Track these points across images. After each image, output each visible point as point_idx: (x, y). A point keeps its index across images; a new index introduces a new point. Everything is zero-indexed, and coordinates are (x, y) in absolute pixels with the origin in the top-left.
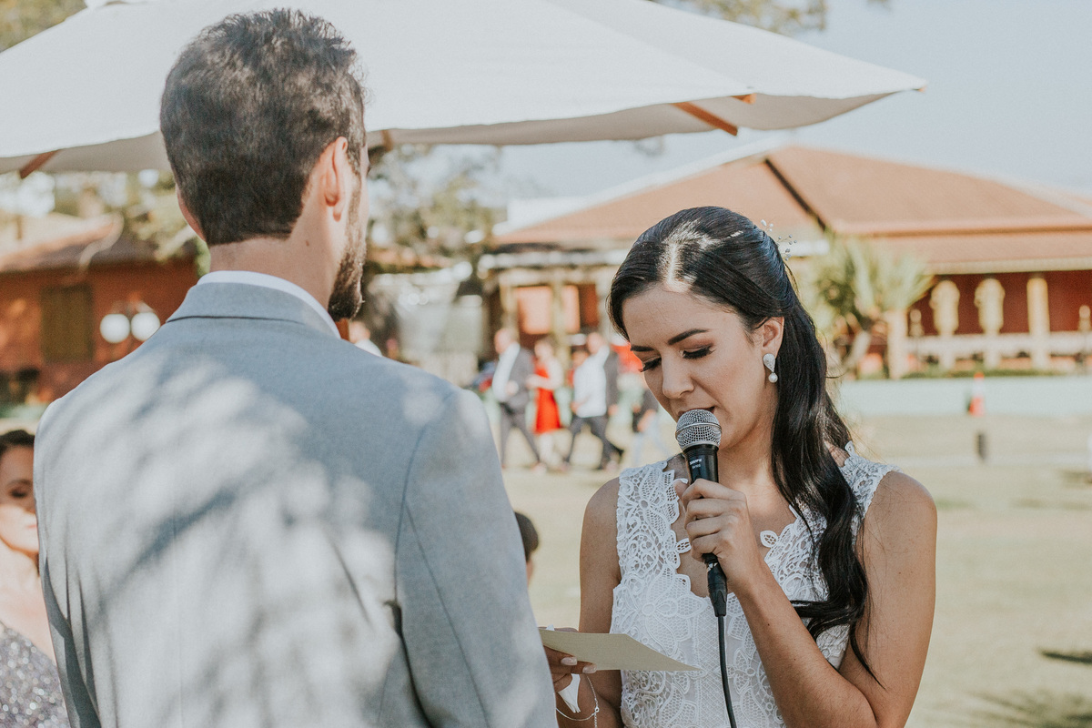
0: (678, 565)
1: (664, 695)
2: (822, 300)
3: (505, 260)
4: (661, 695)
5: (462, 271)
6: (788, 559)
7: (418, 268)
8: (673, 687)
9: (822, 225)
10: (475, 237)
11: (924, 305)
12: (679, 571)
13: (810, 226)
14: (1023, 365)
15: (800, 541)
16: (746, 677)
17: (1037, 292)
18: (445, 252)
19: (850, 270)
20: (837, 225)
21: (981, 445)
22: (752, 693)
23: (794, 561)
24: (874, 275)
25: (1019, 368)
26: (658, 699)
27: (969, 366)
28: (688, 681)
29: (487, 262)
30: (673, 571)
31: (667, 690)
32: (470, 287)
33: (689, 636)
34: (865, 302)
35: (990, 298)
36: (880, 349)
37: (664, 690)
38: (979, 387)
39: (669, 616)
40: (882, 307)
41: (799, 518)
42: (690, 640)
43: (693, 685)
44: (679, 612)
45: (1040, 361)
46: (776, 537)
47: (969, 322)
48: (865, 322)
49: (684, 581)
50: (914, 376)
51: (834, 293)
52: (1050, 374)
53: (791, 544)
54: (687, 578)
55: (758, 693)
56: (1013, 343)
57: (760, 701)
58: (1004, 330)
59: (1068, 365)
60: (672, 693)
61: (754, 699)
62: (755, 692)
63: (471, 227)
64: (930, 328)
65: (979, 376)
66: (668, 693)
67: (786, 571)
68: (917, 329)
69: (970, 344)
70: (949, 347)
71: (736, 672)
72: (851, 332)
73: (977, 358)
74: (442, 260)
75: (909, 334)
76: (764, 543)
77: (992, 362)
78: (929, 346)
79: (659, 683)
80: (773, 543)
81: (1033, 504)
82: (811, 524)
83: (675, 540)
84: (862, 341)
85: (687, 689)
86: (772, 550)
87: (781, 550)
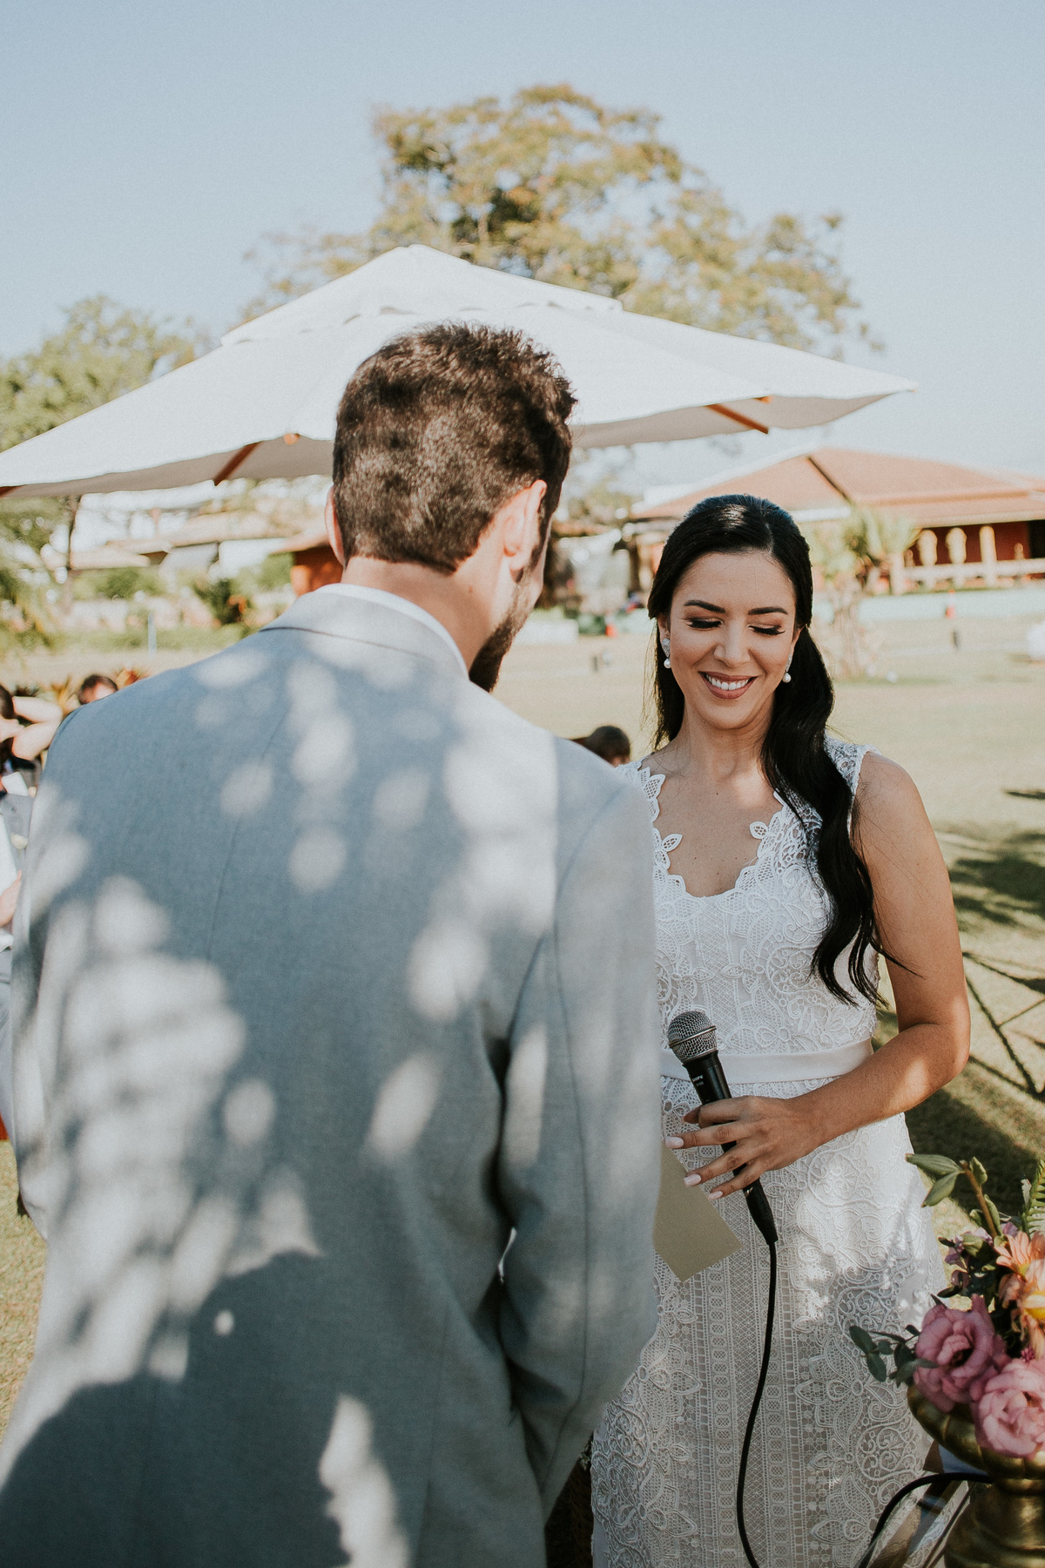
0: (667, 865)
1: (672, 1003)
2: (848, 547)
3: (641, 527)
4: (668, 1002)
5: (615, 536)
6: (781, 850)
7: (584, 534)
8: (680, 992)
9: (844, 496)
10: (621, 514)
11: (915, 550)
12: (670, 871)
13: (837, 497)
14: (977, 584)
15: (791, 829)
16: (755, 975)
17: (987, 537)
18: (600, 522)
19: (865, 528)
20: (856, 497)
21: (955, 639)
22: (763, 990)
23: (790, 852)
24: (881, 530)
25: (977, 586)
26: (665, 1006)
27: (946, 586)
28: (695, 985)
29: (630, 529)
30: (664, 872)
31: (674, 996)
32: (620, 545)
33: (691, 938)
34: (875, 548)
35: (957, 541)
36: (886, 576)
37: (671, 997)
38: (952, 600)
39: (667, 920)
40: (887, 551)
41: (785, 805)
42: (693, 943)
43: (700, 989)
44: (677, 914)
45: (991, 580)
46: (766, 828)
47: (943, 556)
48: (876, 562)
49: (677, 881)
50: (910, 593)
51: (855, 543)
52: (999, 589)
53: (783, 834)
54: (680, 878)
55: (770, 990)
56: (973, 569)
57: (772, 998)
58: (967, 561)
59: (1009, 583)
60: (680, 998)
61: (766, 996)
62: (766, 990)
63: (617, 507)
64: (918, 561)
65: (952, 591)
66: (676, 1000)
67: (783, 865)
68: (911, 562)
69: (945, 571)
70: (931, 572)
71: (744, 971)
72: (867, 568)
73: (949, 580)
74: (600, 527)
75: (905, 565)
76: (755, 835)
77: (959, 582)
78: (919, 573)
79: (665, 990)
80: (764, 834)
81: (991, 678)
82: (800, 810)
83: (660, 839)
84: (874, 574)
85: (695, 992)
86: (763, 841)
87: (773, 841)
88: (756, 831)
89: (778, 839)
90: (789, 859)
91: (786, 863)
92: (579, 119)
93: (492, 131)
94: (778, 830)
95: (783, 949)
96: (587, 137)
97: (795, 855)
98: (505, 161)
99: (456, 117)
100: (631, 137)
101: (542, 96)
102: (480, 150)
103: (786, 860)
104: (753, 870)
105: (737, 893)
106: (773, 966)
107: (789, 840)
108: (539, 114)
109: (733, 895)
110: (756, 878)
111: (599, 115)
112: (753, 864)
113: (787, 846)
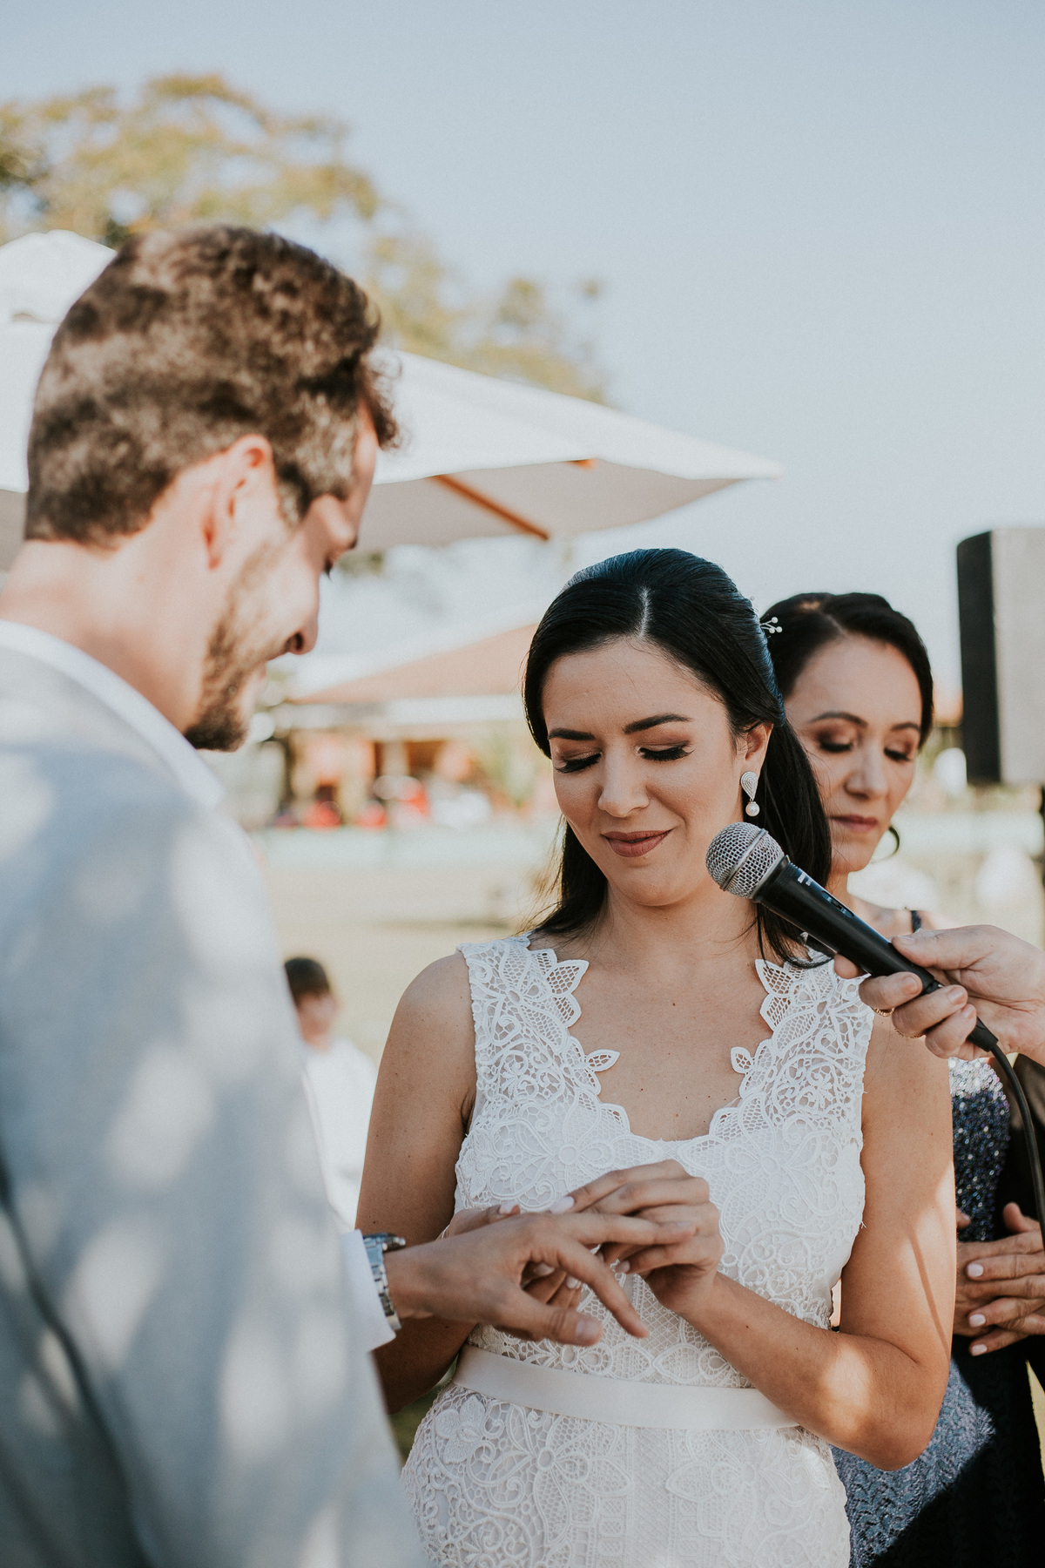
0: (598, 1089)
12: (602, 1097)
30: (593, 1097)
39: (602, 1166)
44: (618, 1160)
49: (615, 1113)
53: (776, 1070)
54: (619, 1108)
76: (736, 1066)
80: (748, 1067)
83: (582, 1052)
86: (747, 1077)
87: (762, 1078)
88: (738, 1061)
89: (770, 1075)
90: (788, 1104)
91: (784, 1110)
92: (232, 123)
93: (105, 136)
94: (769, 1064)
95: (777, 1232)
96: (240, 151)
97: (797, 1100)
98: (128, 179)
99: (56, 112)
100: (310, 155)
101: (183, 88)
102: (89, 160)
103: (784, 1105)
104: (737, 1113)
105: (712, 1142)
106: (751, 1258)
107: (785, 1081)
108: (177, 115)
109: (705, 1143)
110: (741, 1124)
111: (262, 120)
112: (735, 1105)
113: (783, 1087)
